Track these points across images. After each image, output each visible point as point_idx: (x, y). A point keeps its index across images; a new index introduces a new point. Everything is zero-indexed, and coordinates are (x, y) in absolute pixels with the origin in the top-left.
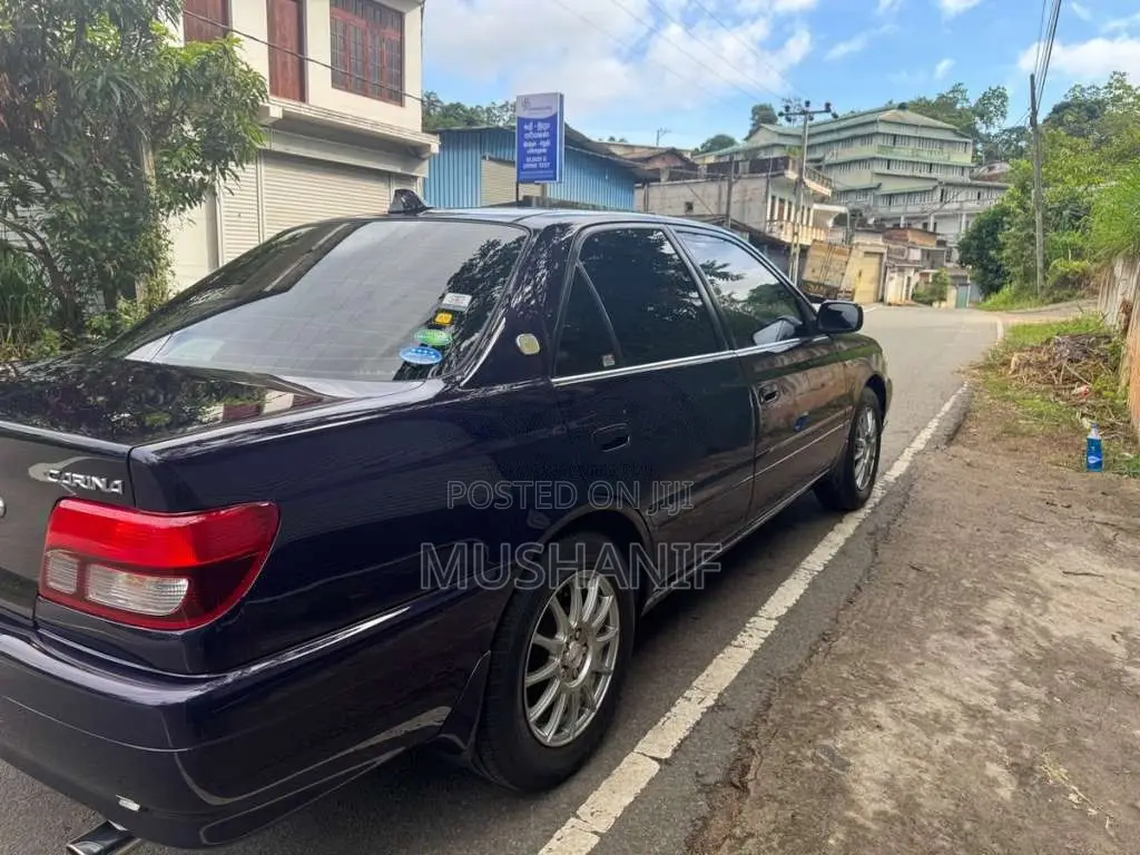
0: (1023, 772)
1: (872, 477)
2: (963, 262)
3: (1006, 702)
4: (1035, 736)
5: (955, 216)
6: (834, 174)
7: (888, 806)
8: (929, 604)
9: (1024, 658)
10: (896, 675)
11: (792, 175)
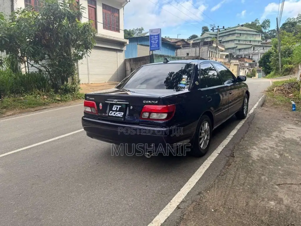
0: (281, 155)
1: (247, 112)
2: (260, 66)
3: (277, 146)
4: (283, 150)
5: (257, 54)
6: (225, 44)
7: (258, 158)
8: (261, 133)
9: (280, 141)
10: (257, 143)
11: (214, 45)
